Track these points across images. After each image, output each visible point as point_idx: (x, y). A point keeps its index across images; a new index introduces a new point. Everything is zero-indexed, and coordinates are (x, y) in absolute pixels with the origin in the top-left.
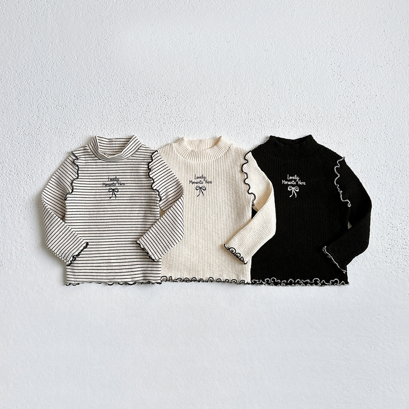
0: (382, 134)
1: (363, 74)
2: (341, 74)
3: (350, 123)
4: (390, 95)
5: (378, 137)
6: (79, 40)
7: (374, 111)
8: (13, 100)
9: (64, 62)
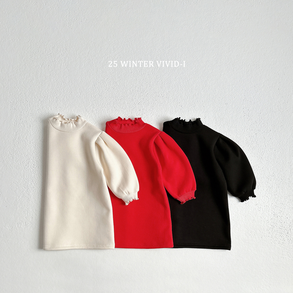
0: (272, 155)
1: (263, 116)
2: (249, 115)
3: (252, 147)
4: (279, 130)
5: (269, 157)
6: (82, 82)
7: (268, 140)
8: (37, 119)
9: (71, 96)
